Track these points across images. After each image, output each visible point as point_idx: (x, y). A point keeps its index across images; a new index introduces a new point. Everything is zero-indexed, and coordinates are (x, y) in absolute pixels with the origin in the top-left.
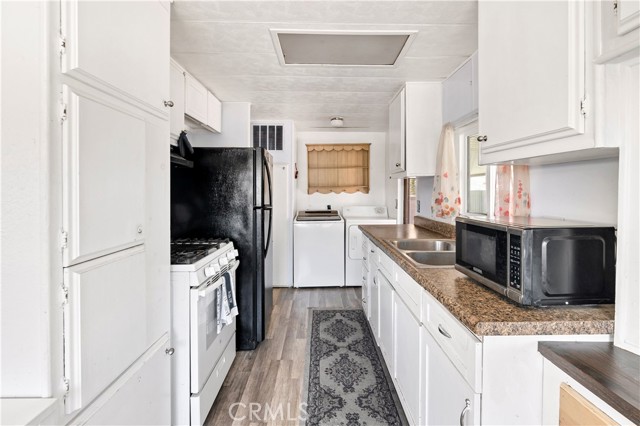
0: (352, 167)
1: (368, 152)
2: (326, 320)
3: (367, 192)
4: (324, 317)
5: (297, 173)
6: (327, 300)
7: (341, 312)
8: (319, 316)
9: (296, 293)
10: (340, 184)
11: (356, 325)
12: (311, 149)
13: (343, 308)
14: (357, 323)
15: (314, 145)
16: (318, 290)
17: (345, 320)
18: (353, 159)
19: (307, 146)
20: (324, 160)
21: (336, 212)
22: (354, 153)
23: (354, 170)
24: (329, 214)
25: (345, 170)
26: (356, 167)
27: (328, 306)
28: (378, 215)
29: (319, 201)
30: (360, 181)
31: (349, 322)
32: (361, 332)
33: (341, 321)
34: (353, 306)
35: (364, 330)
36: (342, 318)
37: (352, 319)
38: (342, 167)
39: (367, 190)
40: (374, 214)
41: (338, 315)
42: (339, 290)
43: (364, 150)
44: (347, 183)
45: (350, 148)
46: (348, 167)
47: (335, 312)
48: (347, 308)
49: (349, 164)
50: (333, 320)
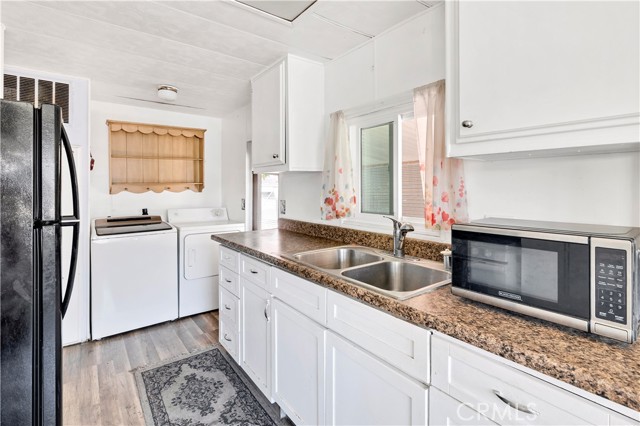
0: (178, 158)
1: (201, 140)
2: (169, 383)
3: (200, 191)
4: (164, 379)
5: (92, 162)
6: (158, 349)
7: (188, 361)
8: (155, 381)
9: (98, 349)
10: (162, 179)
11: (217, 375)
12: (116, 128)
13: (189, 355)
14: (219, 372)
15: (122, 123)
16: (137, 336)
17: (199, 373)
18: (181, 147)
19: (109, 123)
20: (136, 145)
21: (159, 218)
22: (182, 139)
23: (181, 161)
24: (145, 221)
25: (167, 161)
26: (184, 158)
27: (164, 357)
28: (216, 218)
29: (130, 204)
30: (190, 177)
31: (207, 375)
32: (230, 385)
33: (194, 376)
34: (202, 347)
35: (232, 380)
36: (193, 371)
37: (208, 369)
38: (164, 158)
39: (200, 187)
40: (211, 218)
41: (185, 367)
42: (171, 326)
43: (198, 138)
44: (171, 179)
45: (178, 133)
46: (173, 158)
47: (178, 364)
48: (195, 352)
49: (175, 154)
50: (181, 380)
